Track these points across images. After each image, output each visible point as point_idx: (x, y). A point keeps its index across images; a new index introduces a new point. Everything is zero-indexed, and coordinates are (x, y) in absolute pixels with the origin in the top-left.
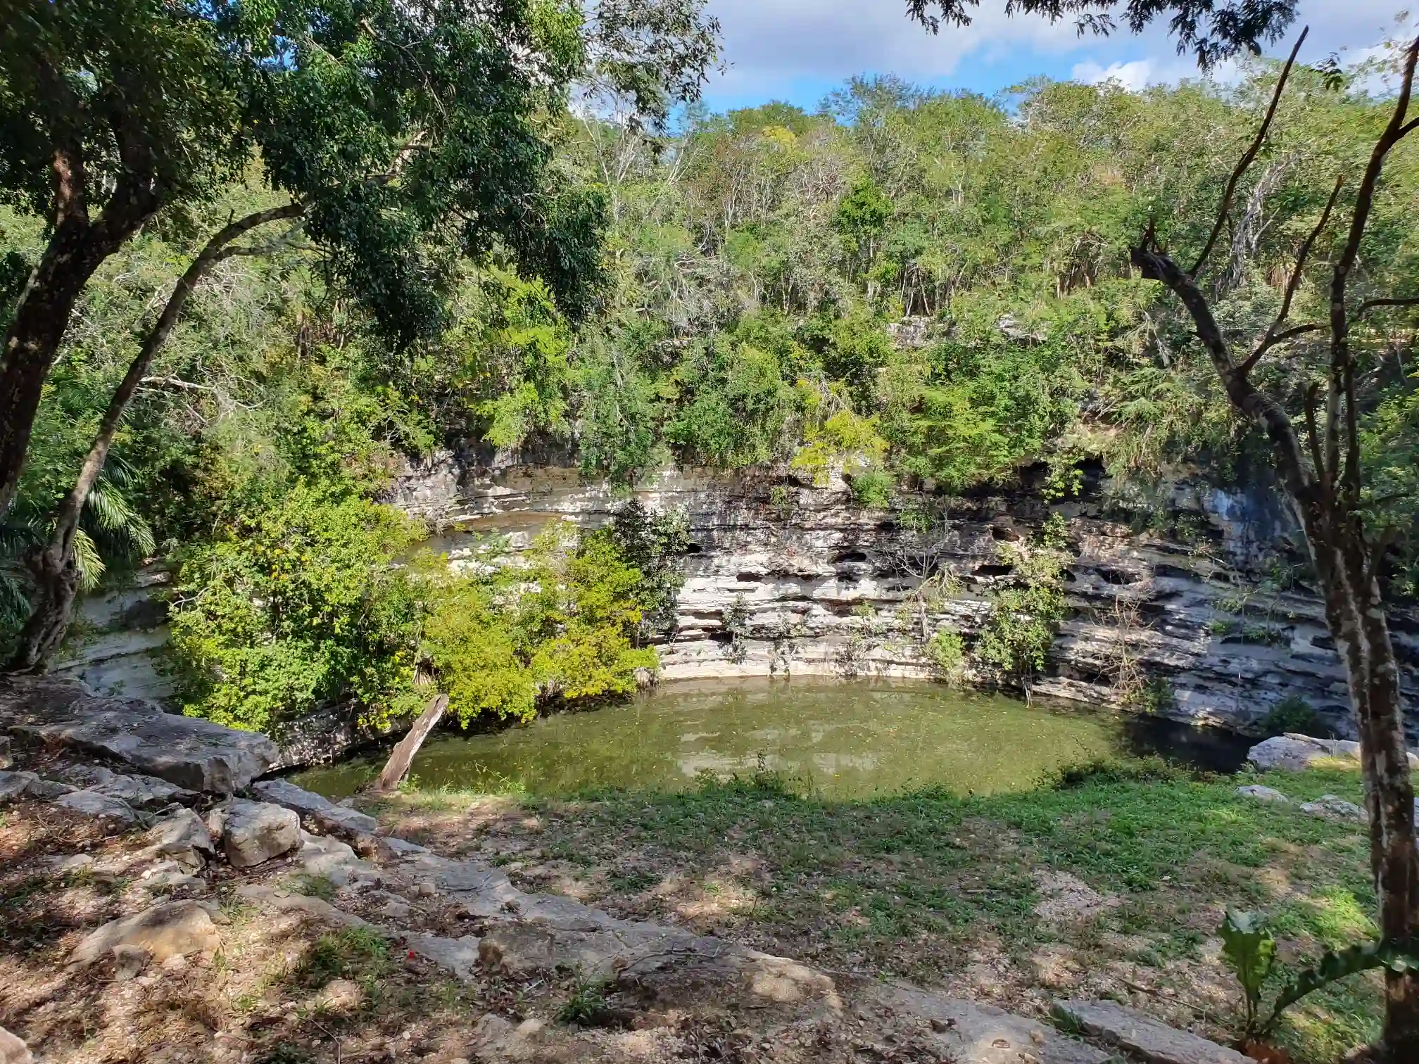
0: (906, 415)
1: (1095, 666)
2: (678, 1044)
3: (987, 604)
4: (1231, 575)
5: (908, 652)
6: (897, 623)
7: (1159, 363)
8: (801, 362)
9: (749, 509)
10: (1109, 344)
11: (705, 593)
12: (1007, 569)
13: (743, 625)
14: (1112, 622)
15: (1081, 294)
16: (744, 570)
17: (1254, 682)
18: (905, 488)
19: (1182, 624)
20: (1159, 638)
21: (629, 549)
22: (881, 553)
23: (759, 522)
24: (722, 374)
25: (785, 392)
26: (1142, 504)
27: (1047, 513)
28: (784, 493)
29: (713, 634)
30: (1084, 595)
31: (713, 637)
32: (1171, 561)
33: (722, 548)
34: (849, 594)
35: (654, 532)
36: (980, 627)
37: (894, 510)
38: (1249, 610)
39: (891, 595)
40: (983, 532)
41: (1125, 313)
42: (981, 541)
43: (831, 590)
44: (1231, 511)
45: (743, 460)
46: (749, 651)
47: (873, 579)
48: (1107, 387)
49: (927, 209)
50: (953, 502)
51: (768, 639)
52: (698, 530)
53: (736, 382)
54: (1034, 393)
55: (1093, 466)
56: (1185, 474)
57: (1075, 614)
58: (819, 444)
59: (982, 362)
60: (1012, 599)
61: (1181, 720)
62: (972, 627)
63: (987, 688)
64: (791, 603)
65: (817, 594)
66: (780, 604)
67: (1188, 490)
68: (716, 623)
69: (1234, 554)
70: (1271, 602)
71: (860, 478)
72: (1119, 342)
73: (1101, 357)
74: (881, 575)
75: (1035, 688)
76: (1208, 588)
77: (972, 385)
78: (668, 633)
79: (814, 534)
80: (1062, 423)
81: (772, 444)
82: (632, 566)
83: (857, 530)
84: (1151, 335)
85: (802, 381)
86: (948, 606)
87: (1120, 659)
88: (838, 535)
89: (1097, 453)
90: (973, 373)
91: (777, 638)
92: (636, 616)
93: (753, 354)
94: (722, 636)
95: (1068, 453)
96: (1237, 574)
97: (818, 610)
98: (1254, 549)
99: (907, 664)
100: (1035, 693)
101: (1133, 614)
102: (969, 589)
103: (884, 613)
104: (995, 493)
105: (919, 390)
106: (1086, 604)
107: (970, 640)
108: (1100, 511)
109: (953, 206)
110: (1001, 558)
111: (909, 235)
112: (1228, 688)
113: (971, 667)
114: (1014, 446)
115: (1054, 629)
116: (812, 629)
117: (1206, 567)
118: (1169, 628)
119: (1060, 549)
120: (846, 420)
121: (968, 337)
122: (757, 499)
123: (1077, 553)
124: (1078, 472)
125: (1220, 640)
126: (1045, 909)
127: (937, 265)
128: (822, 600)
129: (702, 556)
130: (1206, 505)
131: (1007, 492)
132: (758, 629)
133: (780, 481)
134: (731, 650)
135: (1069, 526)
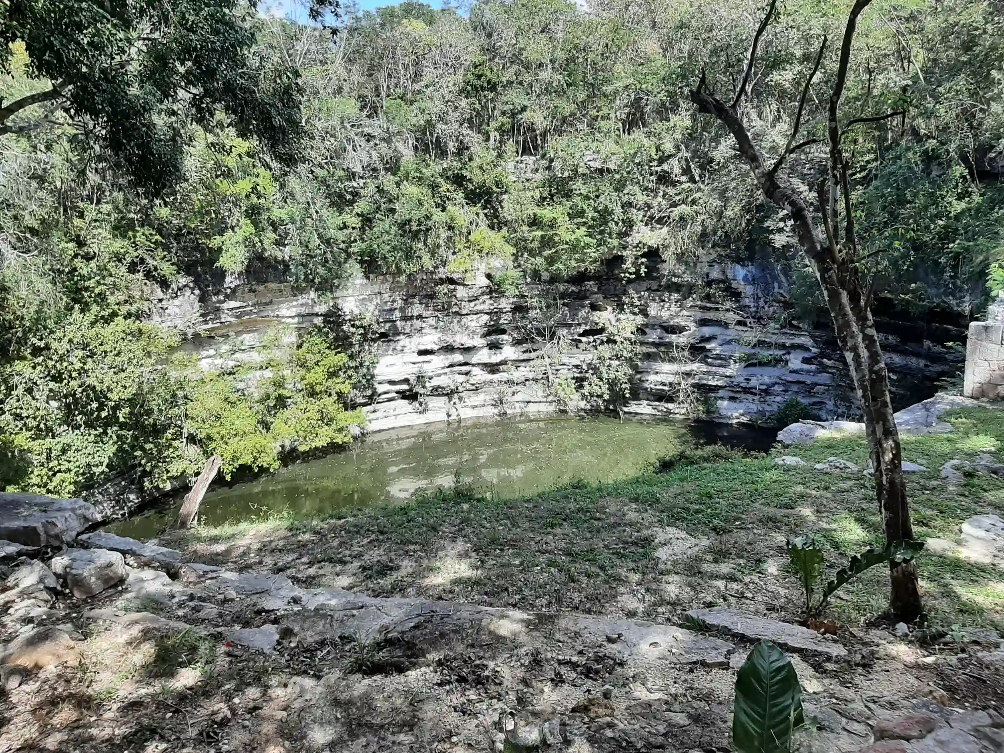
0: (525, 228)
1: (663, 390)
2: (437, 678)
3: (590, 356)
4: (748, 321)
5: (540, 393)
6: (531, 376)
7: (692, 180)
8: (448, 194)
9: (421, 304)
10: (659, 169)
11: (395, 367)
12: (601, 331)
13: (424, 387)
14: (672, 360)
15: (638, 134)
16: (423, 348)
17: (767, 392)
18: (529, 280)
19: (718, 357)
20: (704, 368)
21: (336, 339)
22: (517, 328)
23: (430, 312)
24: (392, 206)
25: (439, 216)
26: (687, 278)
27: (625, 290)
28: (446, 291)
29: (403, 395)
30: (653, 344)
31: (404, 397)
32: (710, 315)
33: (404, 334)
34: (496, 358)
35: (353, 326)
36: (586, 372)
37: (523, 297)
38: (760, 343)
39: (526, 356)
40: (583, 307)
41: (668, 147)
42: (582, 313)
43: (485, 356)
44: (745, 279)
45: (413, 267)
46: (430, 405)
47: (514, 345)
48: (660, 199)
49: (527, 78)
50: (562, 287)
51: (444, 395)
52: (386, 322)
53: (403, 211)
54: (610, 206)
55: (653, 255)
56: (714, 256)
57: (648, 356)
58: (466, 252)
59: (574, 187)
60: (606, 351)
61: (722, 421)
62: (581, 372)
63: (594, 412)
64: (457, 368)
65: (474, 360)
66: (449, 369)
67: (716, 266)
68: (405, 387)
69: (749, 307)
70: (774, 337)
71: (498, 275)
72: (665, 167)
73: (653, 178)
74: (517, 343)
75: (626, 409)
76: (733, 332)
77: (568, 204)
78: (371, 397)
79: (469, 317)
80: (631, 227)
81: (433, 254)
82: (339, 352)
83: (499, 312)
84: (686, 160)
85: (450, 207)
86: (565, 359)
87: (679, 384)
88: (487, 317)
89: (655, 246)
90: (568, 195)
91: (450, 394)
92: (346, 388)
93: (411, 190)
94: (410, 396)
95: (636, 247)
96: (752, 320)
97: (476, 371)
98: (761, 303)
99: (540, 402)
100: (625, 413)
101: (686, 353)
102: (577, 347)
103: (521, 368)
104: (589, 279)
105: (532, 210)
106: (654, 350)
107: (580, 382)
108: (660, 286)
109: (545, 75)
110: (597, 324)
111: (515, 98)
112: (750, 397)
113: (582, 399)
114: (600, 245)
115: (635, 368)
116: (473, 385)
117: (732, 317)
118: (709, 360)
119: (635, 314)
120: (483, 233)
121: (563, 170)
122: (427, 296)
123: (646, 315)
124: (644, 260)
125: (743, 364)
126: (662, 554)
127: (537, 118)
128: (479, 364)
129: (390, 341)
130: (730, 276)
131: (596, 277)
132: (436, 389)
133: (442, 281)
134: (417, 405)
135: (640, 297)
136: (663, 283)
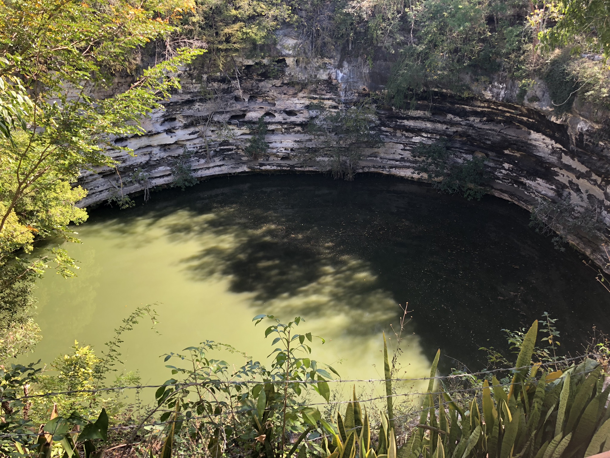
4: (340, 106)
12: (244, 116)
18: (194, 81)
22: (186, 116)
30: (280, 123)
34: (171, 140)
39: (190, 137)
40: (231, 99)
43: (163, 139)
47: (184, 129)
66: (138, 151)
67: (322, 70)
69: (342, 97)
74: (186, 127)
83: (174, 106)
96: (343, 105)
97: (156, 151)
98: (349, 94)
103: (187, 146)
104: (234, 79)
106: (280, 127)
117: (329, 104)
118: (314, 132)
128: (158, 146)
130: (333, 77)
131: (239, 78)
135: (268, 91)
136: (286, 82)
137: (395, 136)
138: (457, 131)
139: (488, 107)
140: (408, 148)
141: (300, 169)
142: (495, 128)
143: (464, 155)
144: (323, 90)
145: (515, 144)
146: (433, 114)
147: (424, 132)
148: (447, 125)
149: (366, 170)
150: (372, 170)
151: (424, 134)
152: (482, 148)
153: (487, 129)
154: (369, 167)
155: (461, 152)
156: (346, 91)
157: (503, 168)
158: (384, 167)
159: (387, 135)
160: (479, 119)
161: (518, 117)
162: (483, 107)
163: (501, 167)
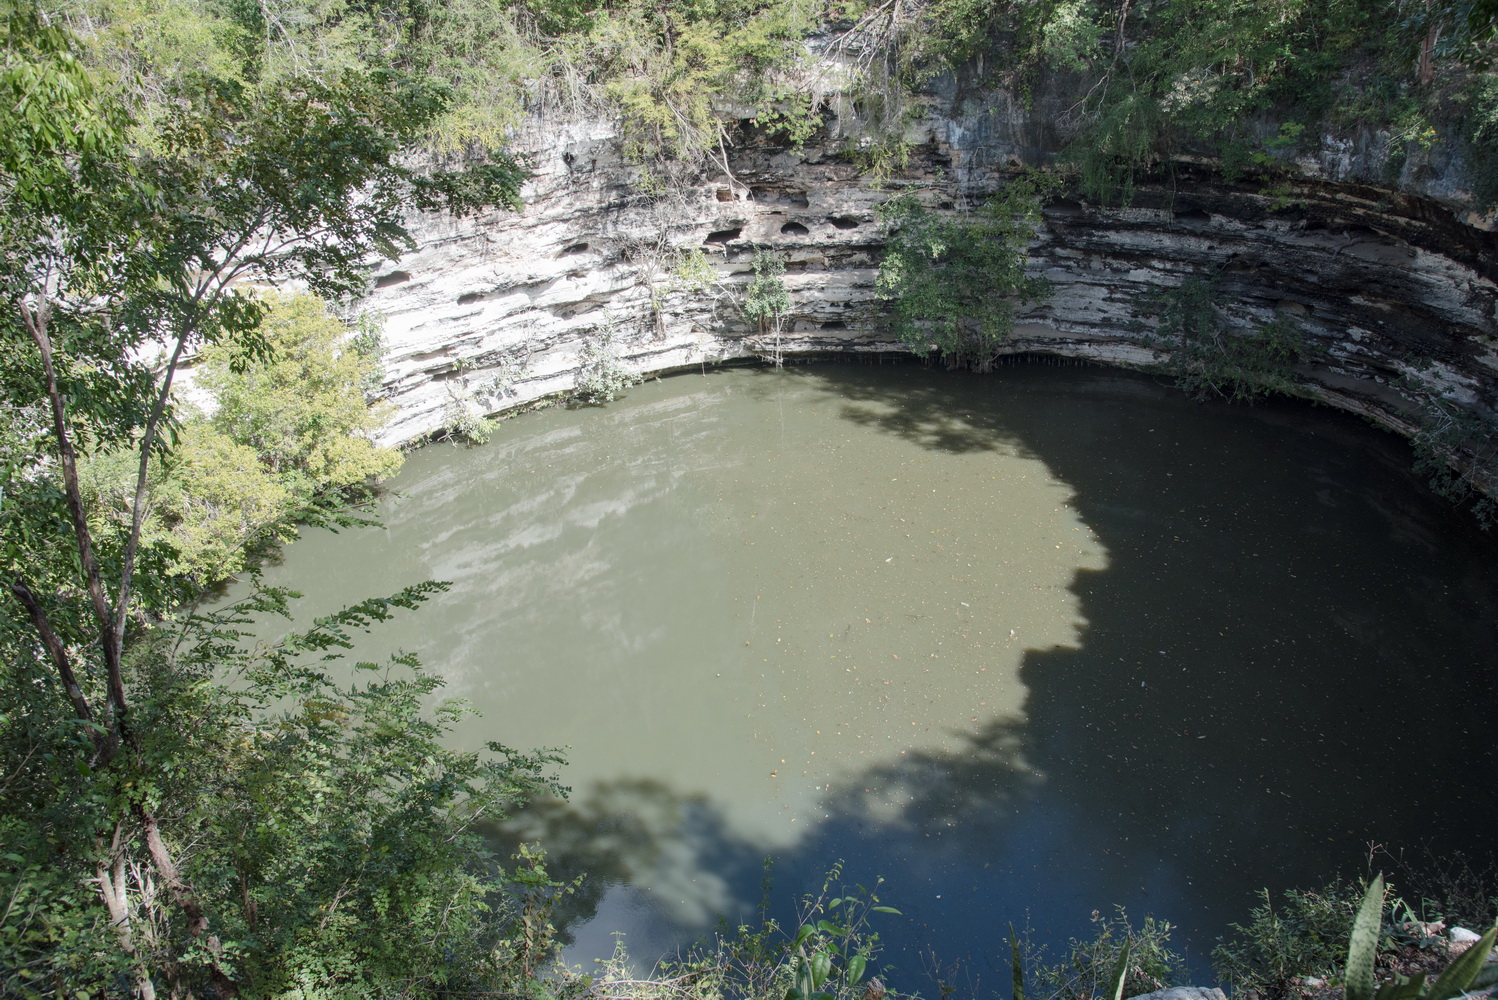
1: (834, 313)
4: (957, 202)
6: (627, 314)
12: (736, 233)
16: (466, 291)
27: (769, 166)
29: (437, 375)
30: (820, 246)
33: (434, 270)
34: (577, 293)
39: (617, 285)
40: (709, 196)
43: (559, 292)
44: (962, 141)
47: (601, 270)
64: (519, 318)
65: (544, 301)
66: (508, 321)
68: (441, 361)
69: (961, 182)
71: (580, 156)
74: (609, 263)
79: (537, 231)
83: (582, 217)
88: (563, 227)
94: (449, 374)
96: (964, 200)
97: (545, 318)
106: (819, 255)
108: (825, 157)
128: (549, 306)
129: (415, 285)
130: (939, 137)
132: (485, 357)
135: (792, 176)
136: (830, 152)
137: (1087, 268)
138: (1235, 255)
139: (1310, 196)
140: (1118, 296)
141: (866, 349)
142: (1328, 245)
143: (1253, 310)
144: (917, 169)
145: (1376, 282)
146: (1178, 215)
147: (1154, 257)
148: (1212, 239)
149: (1022, 348)
150: (1035, 347)
151: (1156, 263)
152: (1296, 292)
153: (1309, 248)
154: (1028, 341)
155: (1245, 303)
156: (970, 169)
157: (1348, 338)
158: (1063, 341)
159: (1068, 267)
160: (1289, 224)
161: (1385, 216)
162: (1298, 196)
163: (1342, 335)
